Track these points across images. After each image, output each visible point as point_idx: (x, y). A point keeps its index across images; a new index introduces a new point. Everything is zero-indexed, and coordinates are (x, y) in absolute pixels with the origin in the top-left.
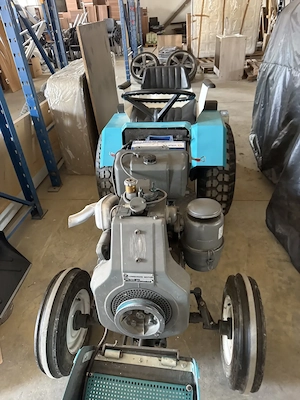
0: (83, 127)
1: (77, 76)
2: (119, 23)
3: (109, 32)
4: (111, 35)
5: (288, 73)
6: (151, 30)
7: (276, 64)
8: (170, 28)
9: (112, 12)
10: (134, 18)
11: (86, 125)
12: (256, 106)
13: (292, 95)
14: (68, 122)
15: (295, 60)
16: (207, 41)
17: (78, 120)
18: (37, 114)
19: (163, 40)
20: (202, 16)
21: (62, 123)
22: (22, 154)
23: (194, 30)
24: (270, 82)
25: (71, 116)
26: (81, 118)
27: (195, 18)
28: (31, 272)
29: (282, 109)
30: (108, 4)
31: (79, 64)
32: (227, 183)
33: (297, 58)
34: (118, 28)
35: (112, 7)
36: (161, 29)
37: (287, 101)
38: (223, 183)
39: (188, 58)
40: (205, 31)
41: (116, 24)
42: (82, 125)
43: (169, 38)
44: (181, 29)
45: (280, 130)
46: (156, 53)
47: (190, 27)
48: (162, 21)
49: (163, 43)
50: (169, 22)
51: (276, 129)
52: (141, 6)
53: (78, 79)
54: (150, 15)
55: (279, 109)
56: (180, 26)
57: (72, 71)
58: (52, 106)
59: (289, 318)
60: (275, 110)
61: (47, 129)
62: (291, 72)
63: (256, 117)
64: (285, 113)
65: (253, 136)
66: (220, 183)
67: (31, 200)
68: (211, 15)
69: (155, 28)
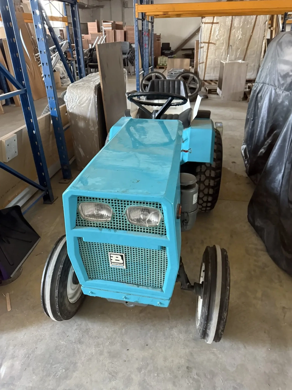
0: (94, 128)
1: (93, 85)
2: (133, 46)
3: (124, 54)
4: (126, 56)
5: (273, 91)
6: (163, 54)
7: (264, 83)
8: (181, 53)
9: (128, 36)
10: (147, 42)
11: (97, 127)
12: (247, 120)
13: (276, 110)
14: (82, 124)
15: (278, 80)
16: (212, 66)
17: (91, 123)
18: (56, 114)
19: (173, 63)
20: (209, 43)
21: (76, 125)
22: (42, 146)
23: (201, 55)
24: (259, 98)
25: (85, 119)
26: (93, 121)
27: (203, 45)
28: (40, 244)
29: (267, 122)
30: (125, 28)
31: (95, 77)
32: (213, 179)
33: (280, 78)
34: (132, 50)
35: (129, 32)
36: (172, 53)
37: (271, 115)
38: (210, 178)
39: (194, 79)
40: (211, 57)
41: (131, 47)
42: (94, 126)
43: (177, 61)
44: (190, 54)
45: (265, 139)
46: (166, 74)
47: (197, 52)
48: (173, 47)
49: (173, 65)
50: (180, 48)
51: (262, 138)
52: (155, 32)
53: (94, 88)
54: (163, 41)
55: (265, 121)
56: (190, 52)
57: (89, 81)
58: (70, 109)
59: (259, 294)
60: (262, 122)
61: (64, 128)
62: (275, 90)
63: (247, 129)
64: (270, 125)
65: (245, 146)
66: (207, 178)
67: (45, 186)
68: (218, 43)
69: (166, 52)
